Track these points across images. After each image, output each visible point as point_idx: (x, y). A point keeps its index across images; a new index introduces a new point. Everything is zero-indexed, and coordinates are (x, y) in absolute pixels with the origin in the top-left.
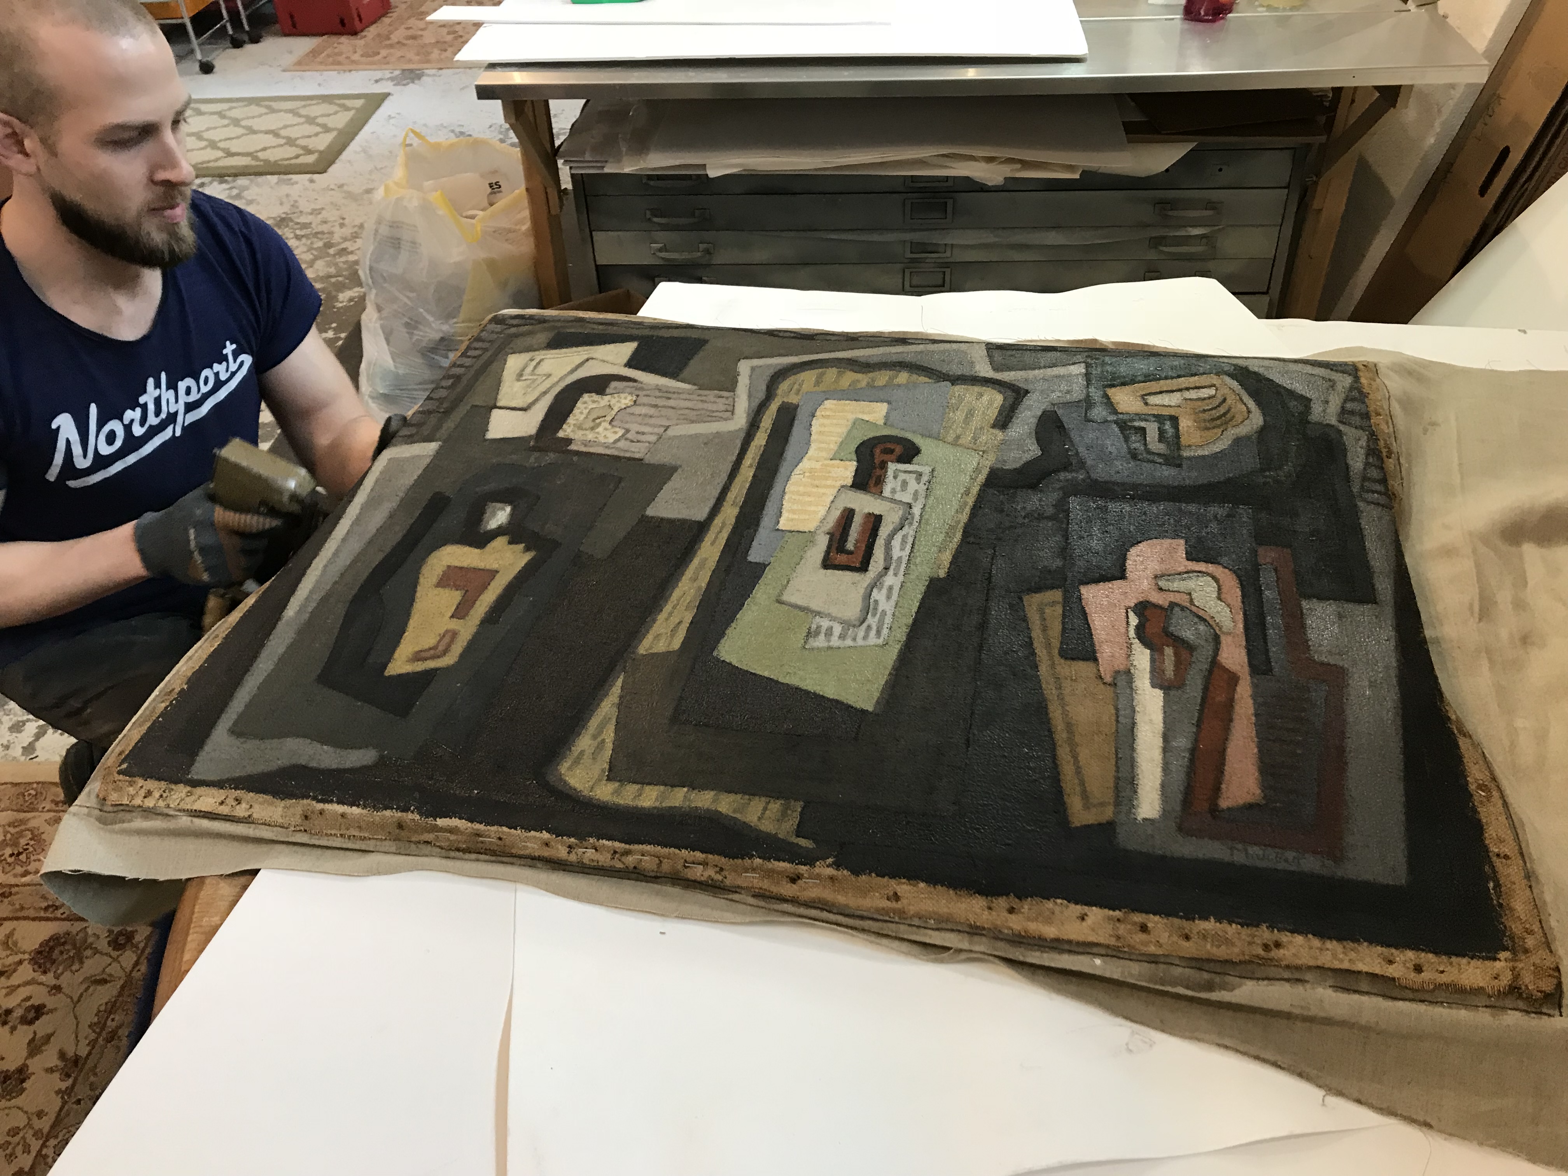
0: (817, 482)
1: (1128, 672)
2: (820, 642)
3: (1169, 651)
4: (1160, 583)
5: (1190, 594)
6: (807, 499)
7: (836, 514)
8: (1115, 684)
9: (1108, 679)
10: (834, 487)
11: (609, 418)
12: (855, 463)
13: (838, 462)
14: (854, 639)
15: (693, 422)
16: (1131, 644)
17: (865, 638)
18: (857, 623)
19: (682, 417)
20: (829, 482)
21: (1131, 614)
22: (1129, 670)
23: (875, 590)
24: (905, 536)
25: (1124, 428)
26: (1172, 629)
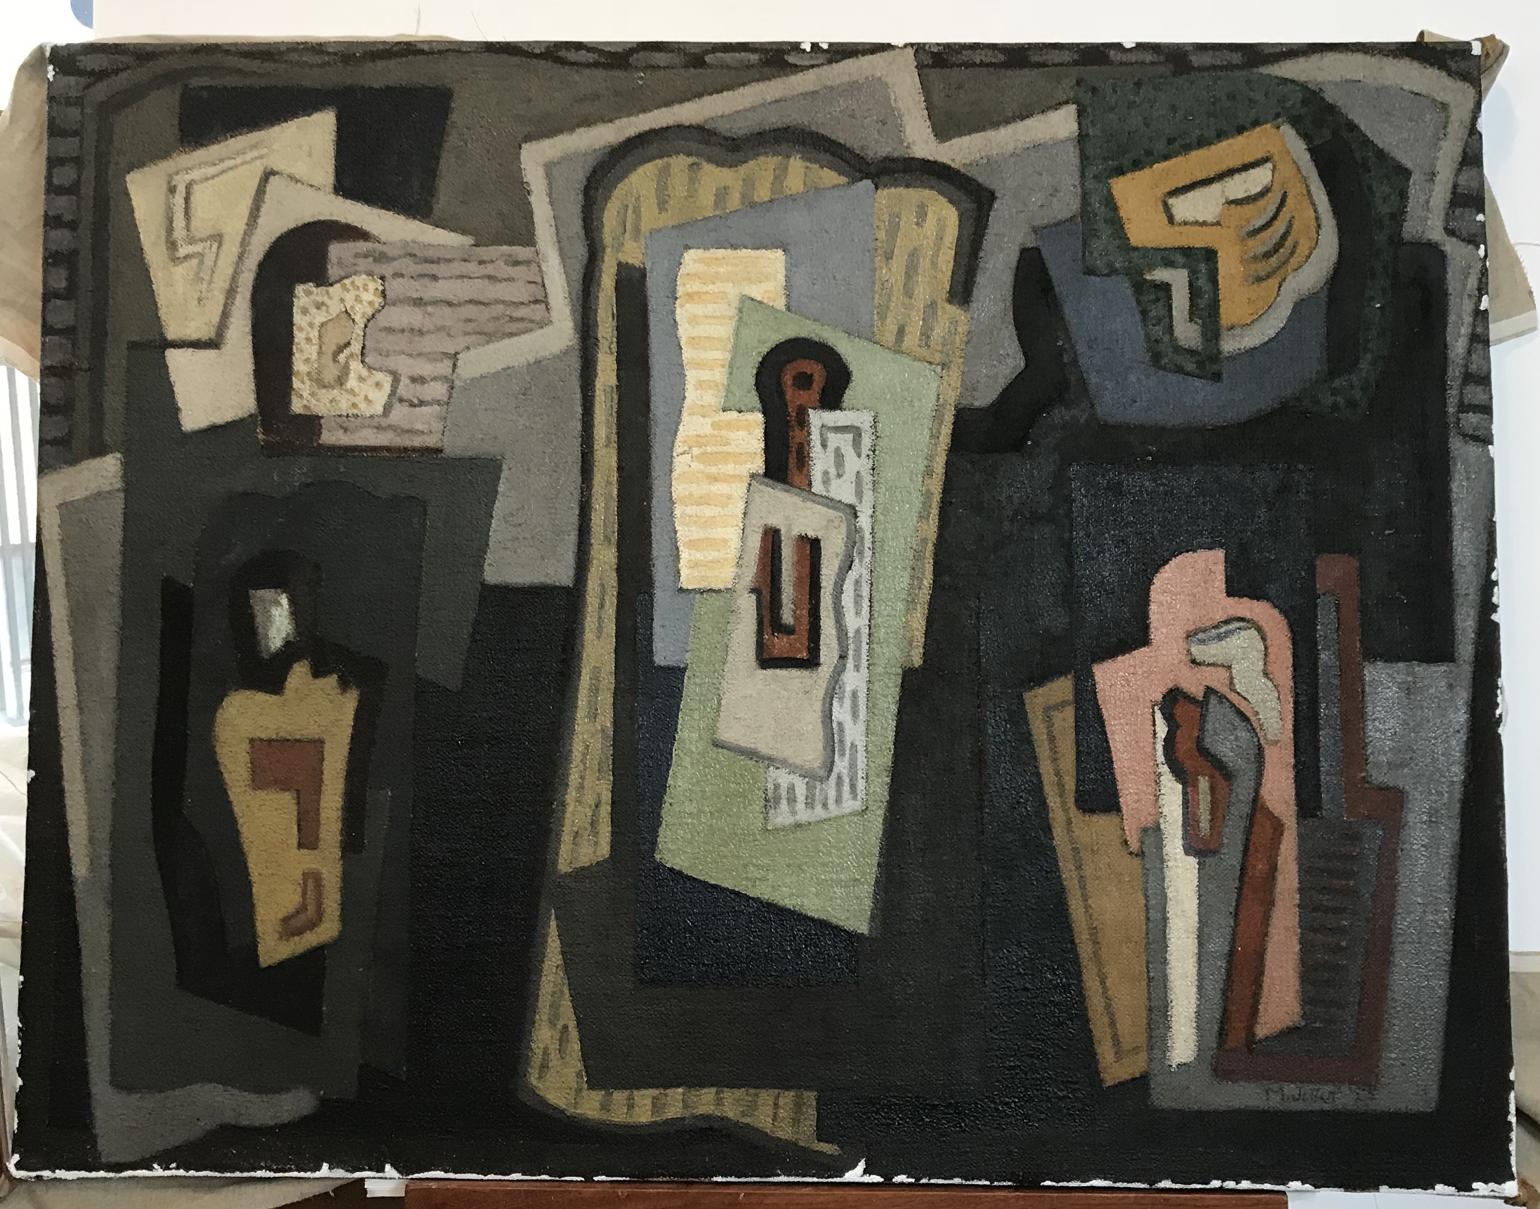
0: (714, 470)
1: (1157, 829)
2: (782, 817)
3: (1204, 783)
4: (1193, 649)
5: (1229, 667)
6: (708, 511)
7: (755, 541)
8: (1143, 852)
9: (1134, 845)
10: (739, 477)
11: (356, 347)
12: (759, 417)
13: (734, 414)
14: (825, 805)
15: (489, 337)
16: (1160, 775)
17: (838, 800)
18: (822, 773)
19: (470, 327)
20: (730, 468)
21: (1159, 716)
22: (1158, 825)
23: (835, 703)
24: (857, 582)
25: (1140, 286)
26: (1208, 741)
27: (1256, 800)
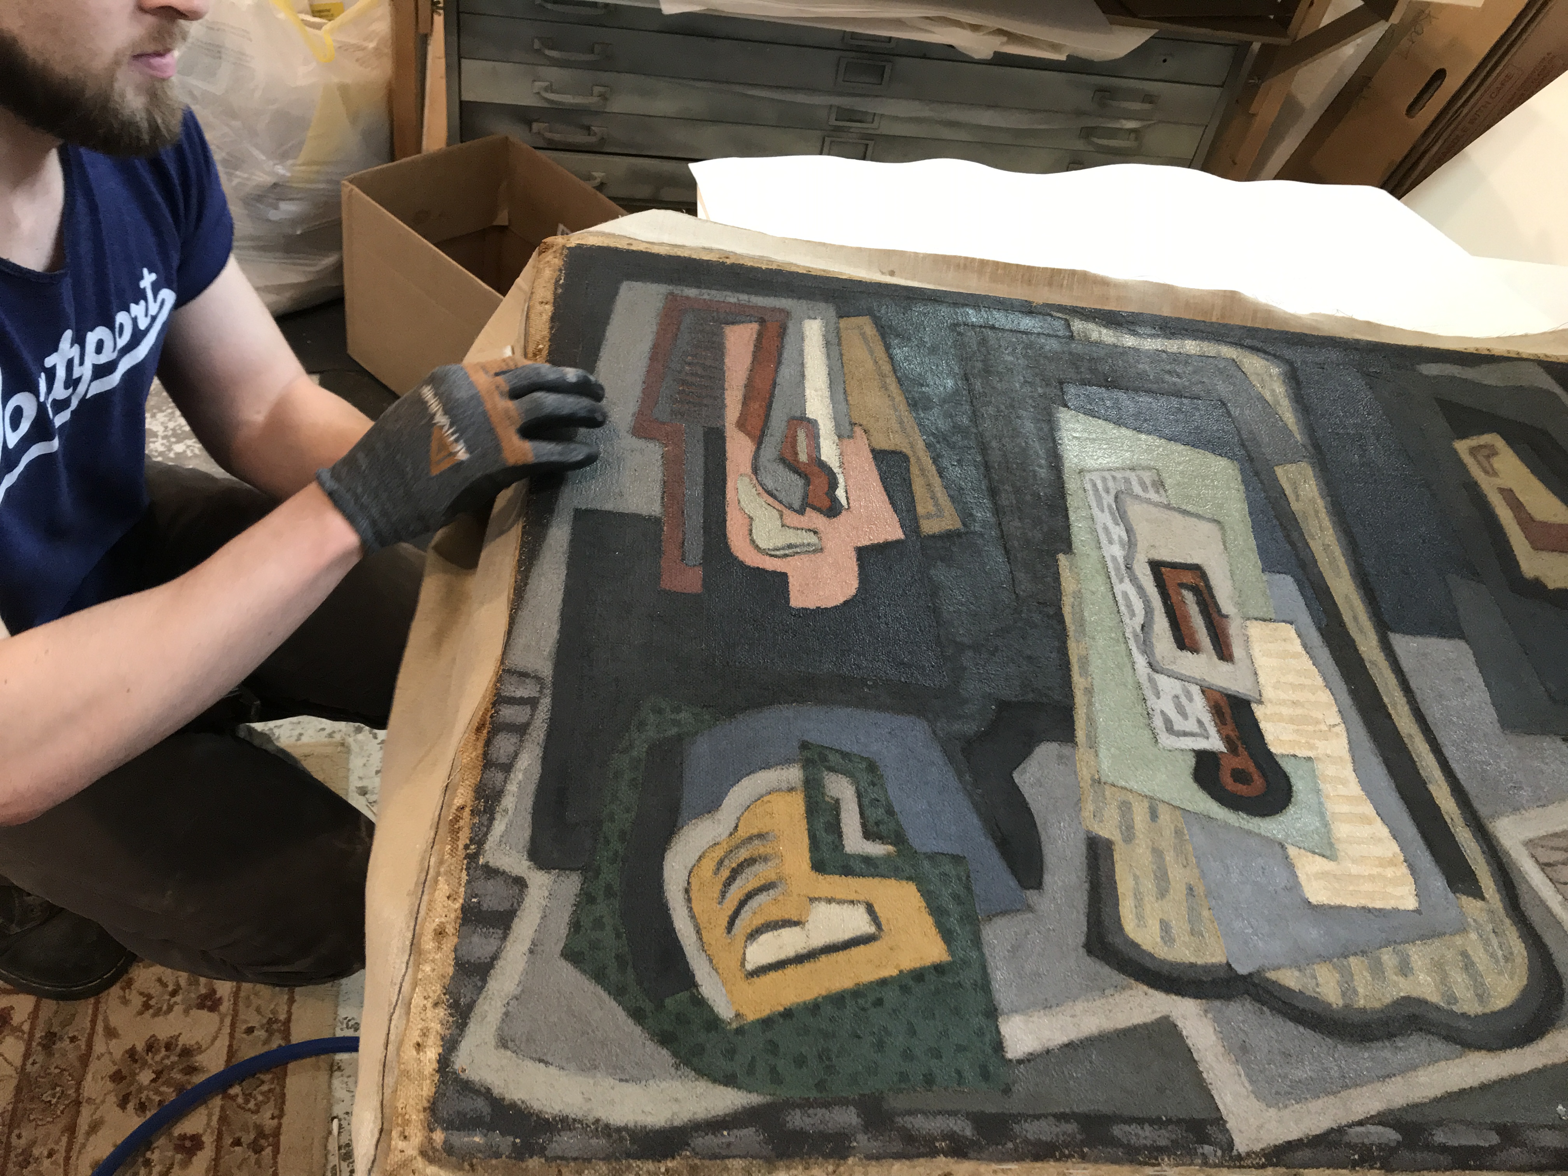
3: (803, 457)
4: (817, 541)
5: (783, 526)
6: (1291, 679)
8: (851, 425)
9: (858, 430)
10: (1273, 703)
12: (1274, 749)
13: (1299, 754)
16: (840, 467)
17: (1104, 480)
18: (1122, 496)
20: (1284, 710)
21: (844, 502)
22: (839, 439)
23: (1126, 539)
24: (1133, 614)
25: (898, 839)
26: (800, 482)
27: (759, 444)
